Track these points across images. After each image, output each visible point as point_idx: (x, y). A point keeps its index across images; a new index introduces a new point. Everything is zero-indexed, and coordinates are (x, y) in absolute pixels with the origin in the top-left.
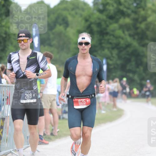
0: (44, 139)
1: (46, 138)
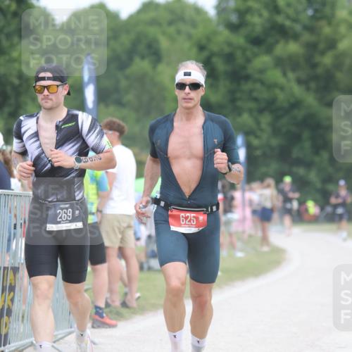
0: (107, 316)
1: (111, 312)
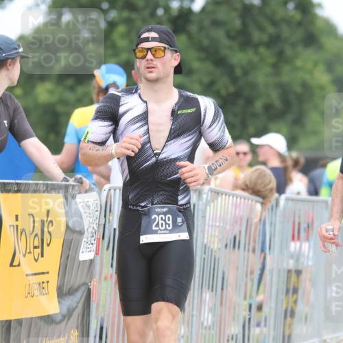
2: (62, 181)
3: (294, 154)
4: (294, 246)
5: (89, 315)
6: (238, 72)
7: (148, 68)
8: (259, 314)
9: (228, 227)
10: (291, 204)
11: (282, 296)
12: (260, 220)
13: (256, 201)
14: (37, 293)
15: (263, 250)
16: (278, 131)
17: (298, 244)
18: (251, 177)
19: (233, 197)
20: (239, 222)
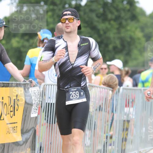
2: (23, 82)
3: (127, 69)
4: (126, 110)
5: (35, 141)
6: (102, 32)
7: (66, 27)
8: (111, 140)
9: (97, 102)
10: (125, 91)
11: (121, 132)
12: (111, 98)
13: (110, 90)
14: (11, 132)
15: (112, 112)
16: (119, 59)
17: (128, 108)
18: (107, 79)
19: (99, 88)
20: (102, 99)
